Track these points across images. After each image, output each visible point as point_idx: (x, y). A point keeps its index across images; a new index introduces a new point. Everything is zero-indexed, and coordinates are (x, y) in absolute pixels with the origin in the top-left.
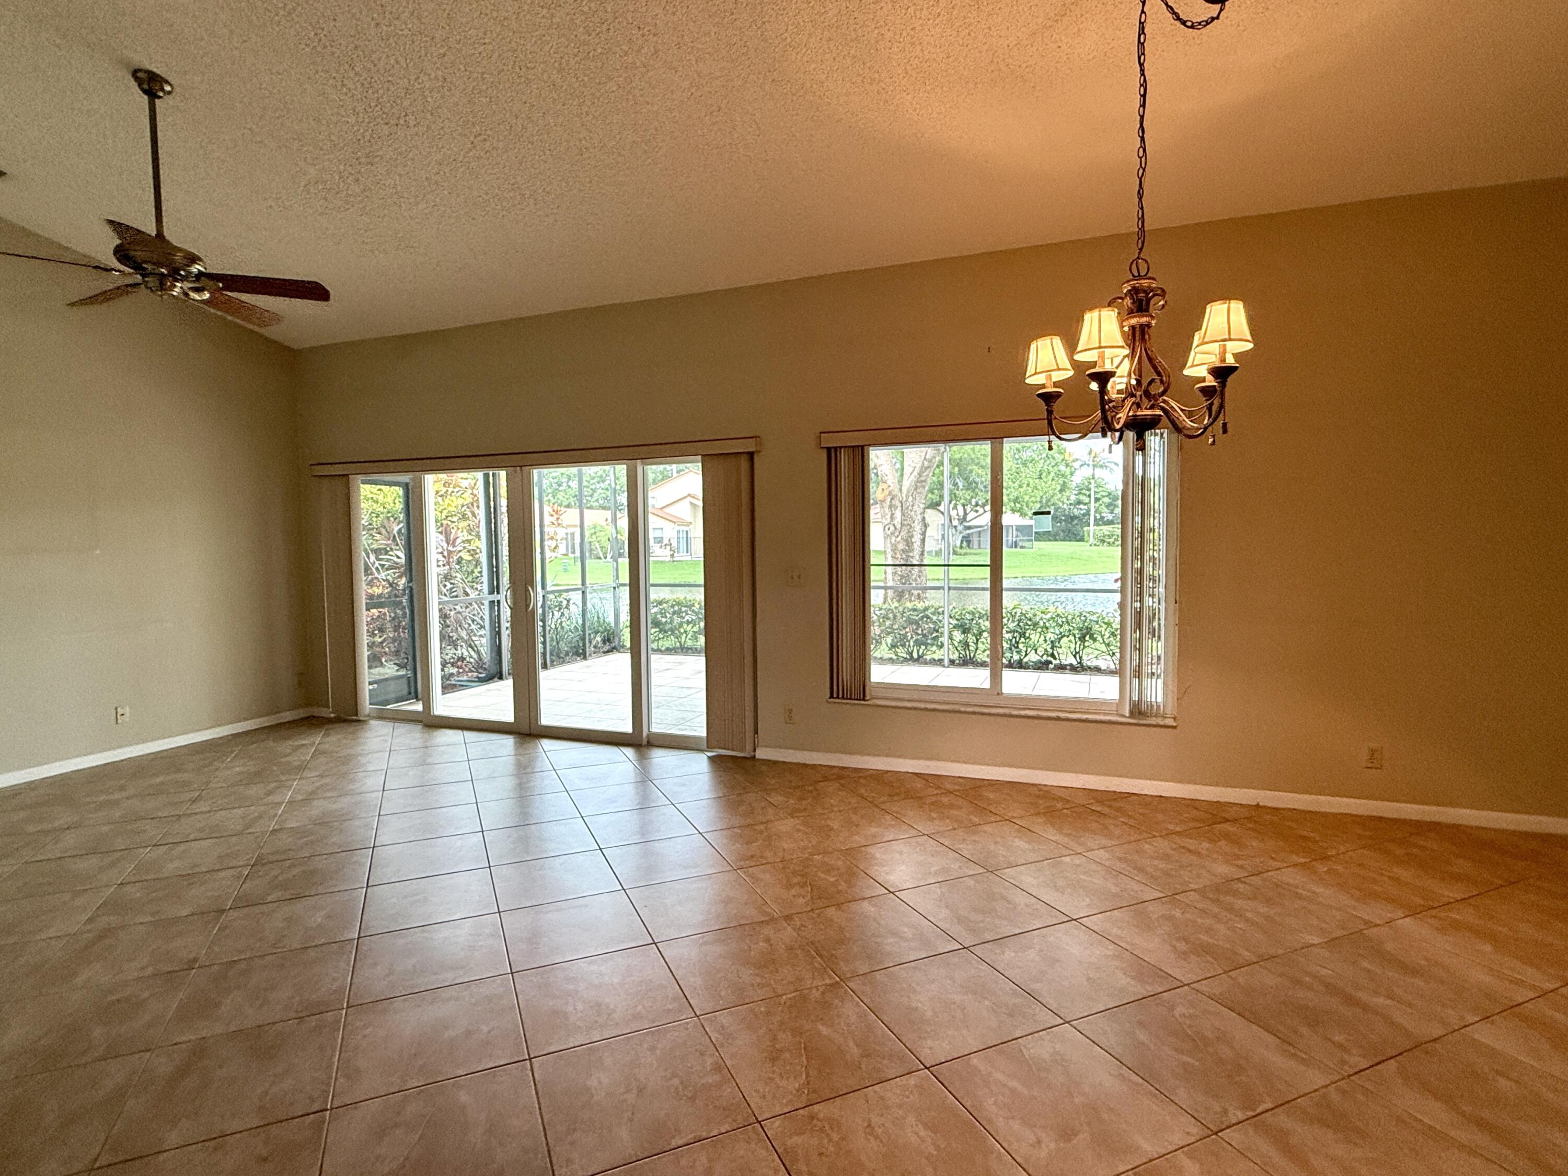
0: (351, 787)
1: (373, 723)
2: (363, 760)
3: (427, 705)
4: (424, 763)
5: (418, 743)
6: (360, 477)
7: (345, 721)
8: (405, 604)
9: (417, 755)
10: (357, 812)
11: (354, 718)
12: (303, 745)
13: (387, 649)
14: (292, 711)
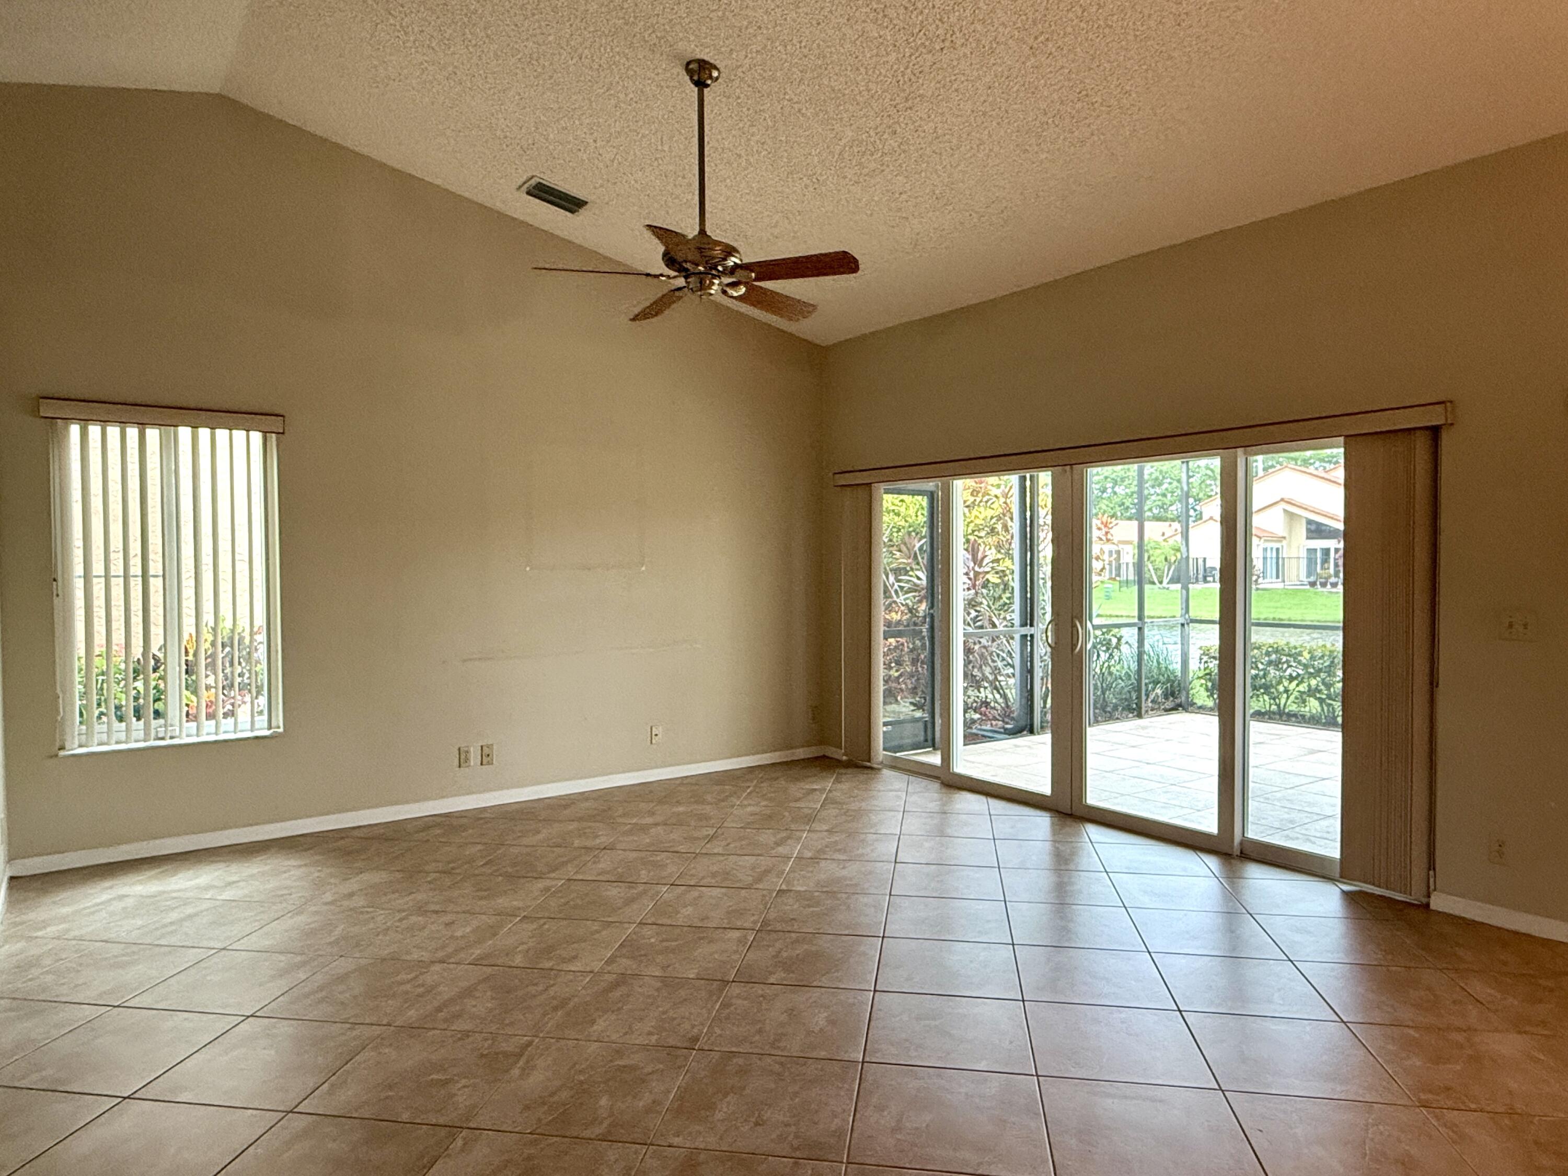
0: (860, 851)
1: (886, 772)
2: (874, 818)
3: (947, 758)
4: (942, 834)
5: (934, 806)
6: (883, 486)
7: (857, 766)
8: (925, 634)
9: (935, 822)
10: (866, 886)
11: (868, 764)
12: (815, 790)
13: (903, 686)
14: (806, 749)
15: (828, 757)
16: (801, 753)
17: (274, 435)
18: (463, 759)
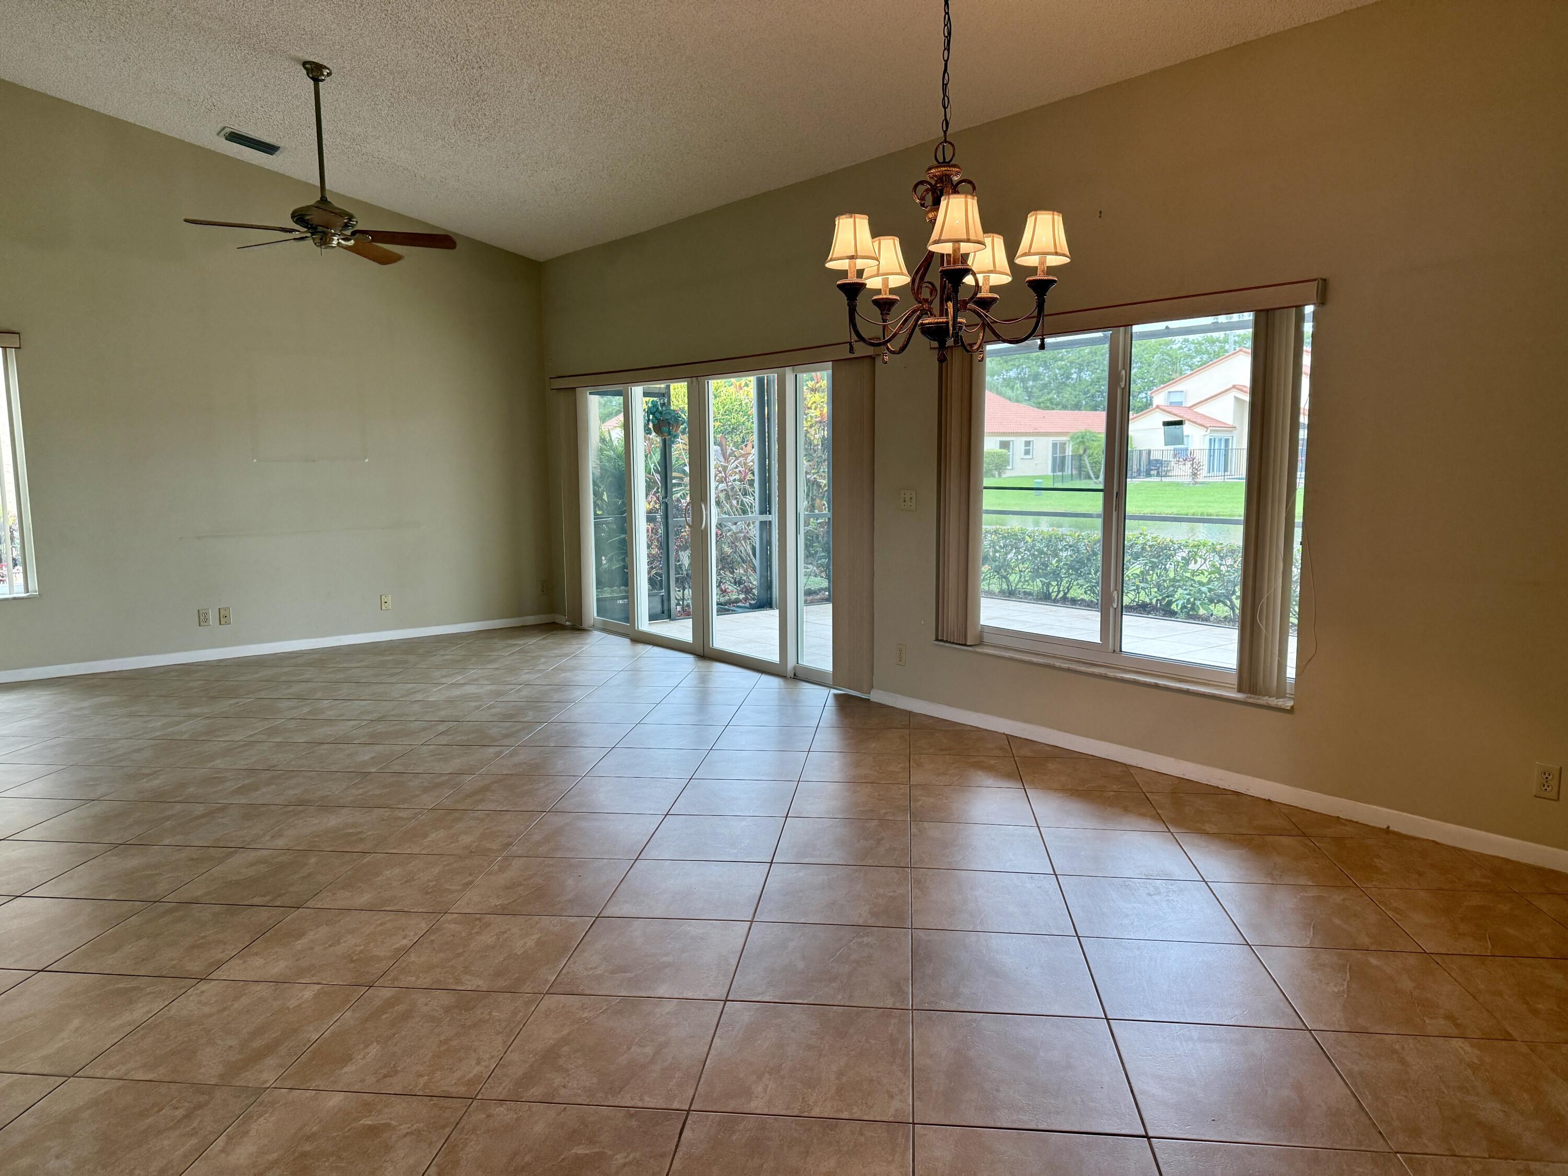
0: (505, 679)
1: (594, 632)
2: (543, 660)
3: (633, 620)
6: (594, 389)
7: (575, 629)
10: (484, 697)
11: (581, 627)
14: (537, 616)
15: (557, 624)
16: (531, 620)
17: (13, 349)
18: (202, 619)
